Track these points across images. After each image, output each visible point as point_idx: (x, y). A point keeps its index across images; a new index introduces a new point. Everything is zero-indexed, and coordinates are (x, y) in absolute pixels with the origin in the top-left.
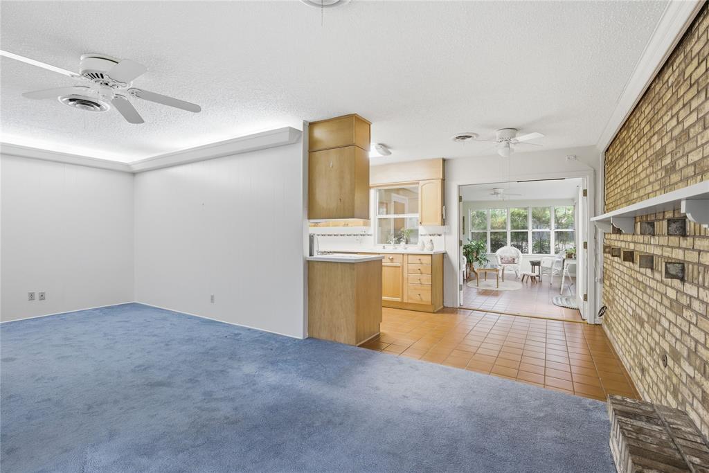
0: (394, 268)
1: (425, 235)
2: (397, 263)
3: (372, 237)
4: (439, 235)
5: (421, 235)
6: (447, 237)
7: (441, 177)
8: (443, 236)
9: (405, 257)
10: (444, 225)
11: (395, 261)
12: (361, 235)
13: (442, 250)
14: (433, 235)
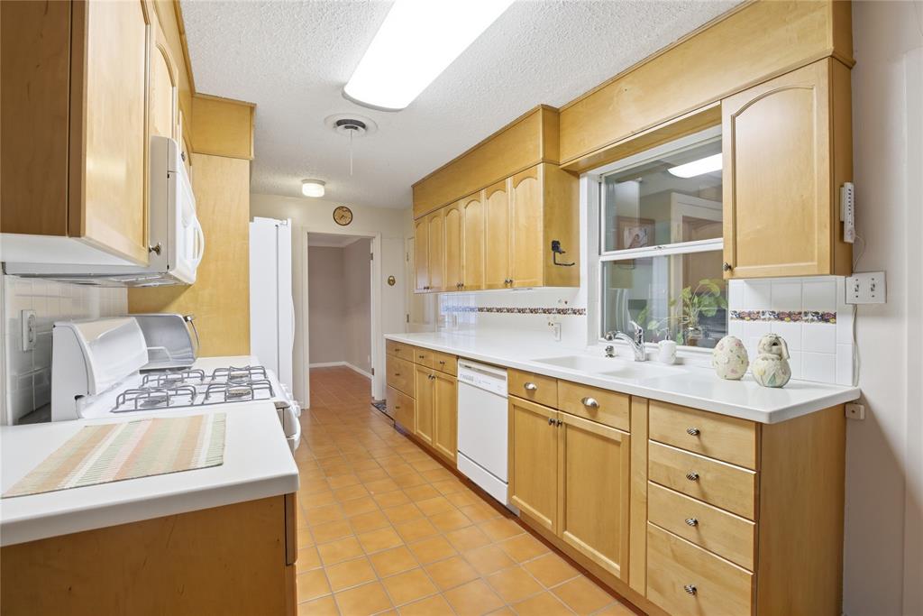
0: (600, 443)
1: (753, 316)
2: (613, 424)
3: (583, 319)
4: (825, 318)
5: (740, 316)
6: (868, 328)
7: (828, 46)
8: (844, 325)
9: (639, 409)
10: (850, 271)
11: (601, 415)
12: (559, 311)
13: (837, 387)
14: (794, 317)
